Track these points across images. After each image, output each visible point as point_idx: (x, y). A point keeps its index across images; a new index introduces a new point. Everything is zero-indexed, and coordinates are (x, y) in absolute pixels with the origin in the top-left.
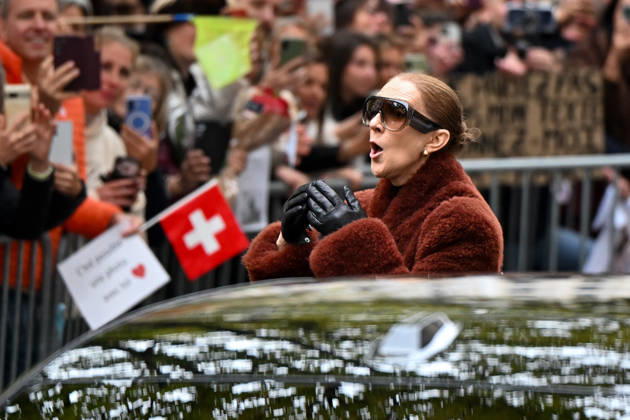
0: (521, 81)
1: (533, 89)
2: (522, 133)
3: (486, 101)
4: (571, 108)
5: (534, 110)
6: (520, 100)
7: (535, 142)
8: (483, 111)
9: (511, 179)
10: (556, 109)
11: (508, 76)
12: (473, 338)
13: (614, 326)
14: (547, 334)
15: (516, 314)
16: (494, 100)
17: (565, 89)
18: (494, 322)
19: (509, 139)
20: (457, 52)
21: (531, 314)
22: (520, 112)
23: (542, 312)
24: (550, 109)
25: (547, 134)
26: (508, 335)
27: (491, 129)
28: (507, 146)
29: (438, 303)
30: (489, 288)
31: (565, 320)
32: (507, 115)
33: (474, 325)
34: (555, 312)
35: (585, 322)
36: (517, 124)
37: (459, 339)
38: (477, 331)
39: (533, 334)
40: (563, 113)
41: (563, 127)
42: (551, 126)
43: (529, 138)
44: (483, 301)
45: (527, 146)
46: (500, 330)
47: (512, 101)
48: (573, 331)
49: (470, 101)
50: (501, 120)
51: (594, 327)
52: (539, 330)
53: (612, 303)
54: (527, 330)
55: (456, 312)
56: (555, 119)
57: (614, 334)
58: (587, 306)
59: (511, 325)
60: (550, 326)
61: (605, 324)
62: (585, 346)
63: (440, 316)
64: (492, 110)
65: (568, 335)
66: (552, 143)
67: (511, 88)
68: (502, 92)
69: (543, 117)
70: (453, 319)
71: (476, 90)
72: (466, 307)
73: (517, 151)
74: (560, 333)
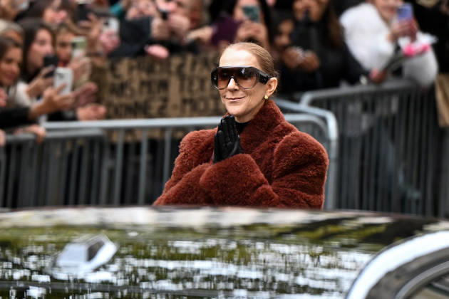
0: (164, 63)
1: (173, 68)
2: (165, 100)
3: (137, 77)
4: (202, 81)
5: (174, 83)
6: (164, 76)
7: (175, 107)
8: (136, 85)
9: (157, 135)
10: (191, 83)
11: (155, 59)
12: (128, 254)
13: (233, 246)
14: (182, 252)
15: (160, 236)
16: (144, 76)
17: (198, 67)
18: (143, 242)
19: (156, 105)
20: (116, 39)
21: (171, 236)
22: (164, 85)
23: (179, 235)
24: (186, 84)
25: (184, 101)
26: (154, 251)
27: (141, 98)
28: (154, 111)
29: (101, 227)
30: (140, 216)
31: (196, 241)
32: (155, 87)
33: (128, 245)
34: (189, 235)
35: (212, 242)
36: (162, 94)
37: (118, 255)
38: (131, 249)
39: (172, 251)
40: (196, 86)
41: (196, 96)
42: (187, 95)
43: (170, 104)
44: (135, 227)
45: (169, 110)
46: (148, 248)
47: (158, 76)
48: (202, 249)
49: (126, 77)
50: (150, 91)
51: (218, 246)
52: (177, 249)
53: (232, 228)
54: (168, 248)
55: (115, 234)
56: (191, 91)
57: (232, 252)
58: (213, 230)
59: (156, 244)
60: (185, 245)
61: (227, 244)
62: (211, 260)
63: (102, 237)
64: (143, 83)
65: (198, 252)
66: (188, 107)
67: (158, 68)
68: (150, 70)
69: (182, 89)
70: (112, 240)
71: (131, 69)
72: (123, 231)
73: (162, 114)
74: (192, 251)
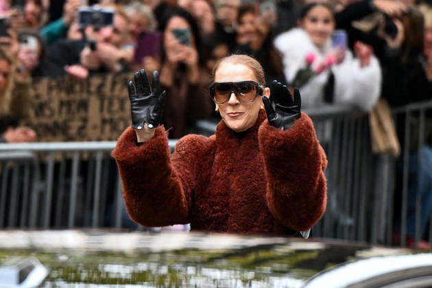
0: (85, 83)
1: (93, 89)
2: (85, 120)
3: (57, 97)
4: (122, 102)
5: (94, 104)
6: (85, 96)
7: (95, 127)
8: (55, 105)
10: (111, 104)
12: (58, 278)
13: (164, 270)
14: (113, 276)
16: (64, 96)
17: (118, 87)
18: (73, 265)
19: (75, 125)
22: (84, 105)
24: (106, 103)
25: (104, 121)
26: (84, 275)
27: (60, 118)
28: (73, 132)
32: (74, 107)
33: (58, 268)
35: (142, 267)
36: (82, 114)
37: (49, 278)
38: (61, 273)
39: (103, 276)
40: (116, 106)
41: (116, 117)
42: (107, 116)
43: (90, 125)
45: (89, 131)
47: (77, 96)
48: (133, 274)
49: (45, 97)
50: (69, 111)
51: (149, 271)
52: (107, 273)
53: (163, 253)
55: (45, 258)
56: (110, 111)
57: (164, 276)
58: (144, 255)
60: (115, 269)
63: (33, 260)
64: (62, 103)
65: (129, 277)
66: (108, 128)
67: (77, 88)
68: (70, 90)
69: (101, 110)
70: (43, 263)
71: (50, 89)
72: (53, 254)
73: (81, 136)
74: (123, 276)
